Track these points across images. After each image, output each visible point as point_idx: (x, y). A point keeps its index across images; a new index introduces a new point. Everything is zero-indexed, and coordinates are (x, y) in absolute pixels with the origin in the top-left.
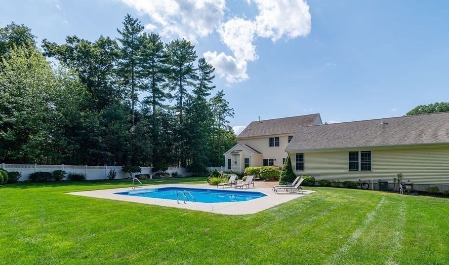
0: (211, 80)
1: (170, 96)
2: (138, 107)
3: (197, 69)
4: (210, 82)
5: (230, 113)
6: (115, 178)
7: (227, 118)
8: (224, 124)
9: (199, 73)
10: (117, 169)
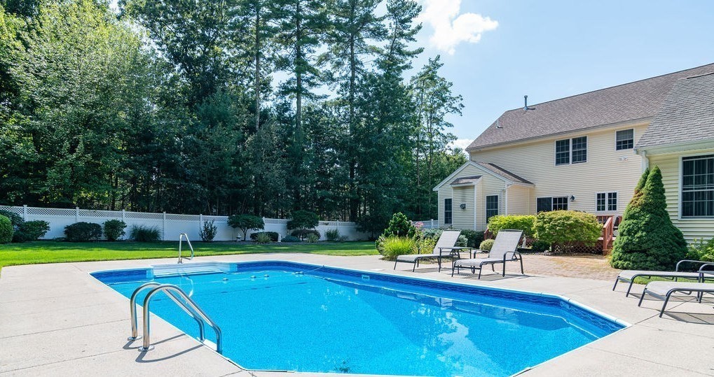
0: (414, 36)
1: (329, 78)
2: (268, 103)
3: (384, 18)
4: (411, 39)
5: (454, 106)
6: (214, 239)
7: (448, 118)
8: (441, 131)
9: (389, 24)
10: (219, 222)
